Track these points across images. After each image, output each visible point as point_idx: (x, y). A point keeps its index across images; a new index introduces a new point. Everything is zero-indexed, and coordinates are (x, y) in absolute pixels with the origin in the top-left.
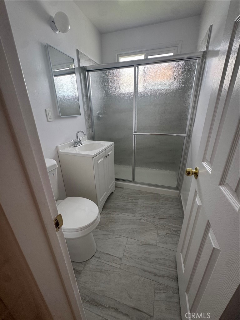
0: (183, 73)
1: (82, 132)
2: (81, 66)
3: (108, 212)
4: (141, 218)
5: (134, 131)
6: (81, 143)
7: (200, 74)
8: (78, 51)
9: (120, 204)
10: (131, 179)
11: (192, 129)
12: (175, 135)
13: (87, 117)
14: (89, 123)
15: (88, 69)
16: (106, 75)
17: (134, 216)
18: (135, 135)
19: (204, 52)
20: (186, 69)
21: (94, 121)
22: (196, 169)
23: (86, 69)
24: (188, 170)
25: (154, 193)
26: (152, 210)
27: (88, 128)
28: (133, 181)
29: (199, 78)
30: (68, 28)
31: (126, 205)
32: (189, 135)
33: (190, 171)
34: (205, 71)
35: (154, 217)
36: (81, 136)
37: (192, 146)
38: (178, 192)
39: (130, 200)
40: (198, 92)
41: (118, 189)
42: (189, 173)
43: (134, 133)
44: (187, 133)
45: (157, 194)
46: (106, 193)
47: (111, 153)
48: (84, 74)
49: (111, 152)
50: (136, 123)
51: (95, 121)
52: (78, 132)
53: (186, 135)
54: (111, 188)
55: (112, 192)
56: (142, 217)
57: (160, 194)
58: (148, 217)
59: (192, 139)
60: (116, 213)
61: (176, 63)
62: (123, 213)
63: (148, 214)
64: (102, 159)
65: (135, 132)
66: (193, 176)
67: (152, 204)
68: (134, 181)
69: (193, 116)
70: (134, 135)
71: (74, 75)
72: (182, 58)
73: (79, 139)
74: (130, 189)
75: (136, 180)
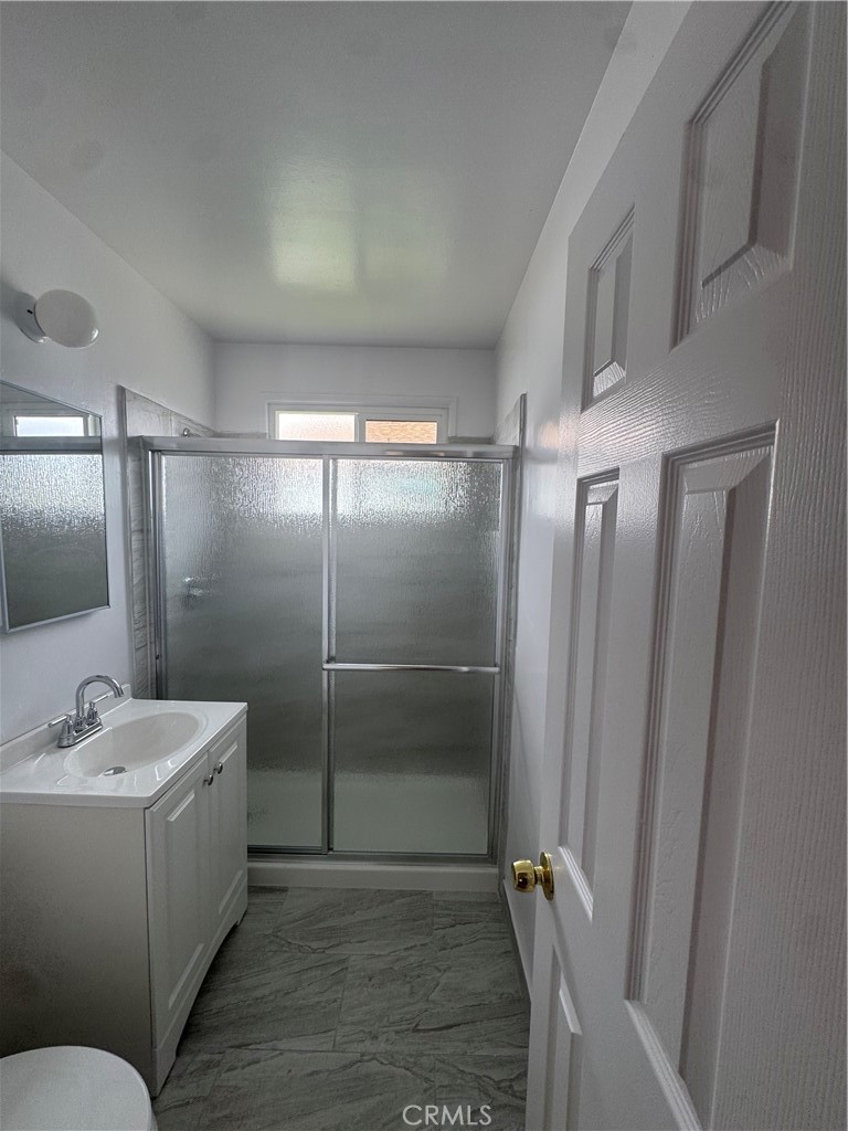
0: (470, 493)
1: (107, 680)
2: (129, 435)
3: (206, 1057)
4: (361, 1048)
5: (325, 657)
6: (100, 724)
7: (513, 501)
8: (121, 391)
9: (266, 991)
10: (316, 841)
11: (511, 651)
12: (465, 669)
13: (137, 608)
14: (145, 626)
15: (157, 444)
16: (224, 469)
17: (330, 1046)
18: (329, 670)
19: (516, 448)
20: (477, 484)
21: (169, 617)
22: (544, 862)
23: (152, 445)
24: (519, 866)
25: (411, 894)
26: (407, 989)
27: (137, 649)
28: (327, 850)
29: (513, 509)
30: (91, 335)
31: (296, 990)
32: (508, 669)
33: (526, 874)
34: (524, 498)
35: (416, 1030)
36: (97, 694)
37: (518, 707)
38: (495, 871)
39: (314, 951)
40: (515, 547)
41: (260, 899)
42: (523, 883)
43: (326, 666)
44: (498, 660)
45: (420, 893)
46: (200, 947)
47: (234, 753)
48: (140, 459)
49: (234, 747)
50: (334, 630)
51: (173, 614)
52: (88, 682)
53: (497, 669)
54: (225, 909)
55: (234, 929)
56: (368, 1043)
57: (431, 894)
58: (393, 1036)
59: (516, 680)
60: (246, 1055)
61: (445, 463)
62: (282, 1045)
63: (391, 1019)
64: (192, 797)
65: (330, 660)
66: (539, 888)
67: (404, 954)
68: (330, 849)
69: (509, 613)
70: (326, 672)
71: (98, 457)
72: (461, 452)
73: (87, 706)
74: (316, 889)
75: (339, 844)
